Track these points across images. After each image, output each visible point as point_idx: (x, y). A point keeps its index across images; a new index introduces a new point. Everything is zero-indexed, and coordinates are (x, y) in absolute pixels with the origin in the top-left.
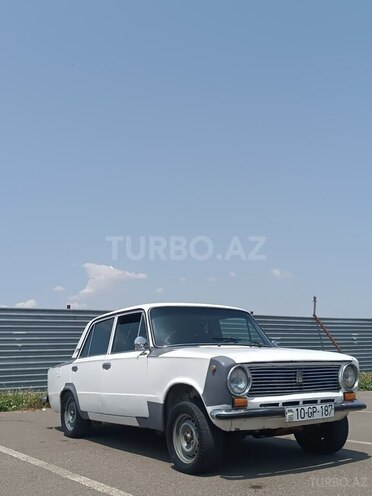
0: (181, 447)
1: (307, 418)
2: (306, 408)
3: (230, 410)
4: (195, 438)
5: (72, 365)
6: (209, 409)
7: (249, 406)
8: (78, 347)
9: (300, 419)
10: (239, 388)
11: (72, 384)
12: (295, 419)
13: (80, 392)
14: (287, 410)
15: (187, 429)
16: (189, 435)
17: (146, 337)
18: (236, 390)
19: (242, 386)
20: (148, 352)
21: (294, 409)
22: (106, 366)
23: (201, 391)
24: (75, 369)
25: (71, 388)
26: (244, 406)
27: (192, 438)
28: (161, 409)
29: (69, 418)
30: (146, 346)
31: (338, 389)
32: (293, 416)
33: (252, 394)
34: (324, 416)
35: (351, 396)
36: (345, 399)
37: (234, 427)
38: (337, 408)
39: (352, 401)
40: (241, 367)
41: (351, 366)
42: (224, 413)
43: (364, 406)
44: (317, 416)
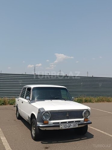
0: (33, 131)
1: (67, 128)
2: (67, 125)
5: (18, 99)
6: (38, 123)
7: (49, 123)
9: (65, 128)
11: (17, 105)
12: (63, 128)
13: (19, 108)
14: (60, 125)
15: (34, 127)
16: (34, 129)
20: (29, 101)
21: (63, 125)
22: (22, 102)
23: (36, 117)
26: (47, 123)
28: (30, 119)
30: (29, 99)
31: (82, 118)
32: (62, 127)
33: (50, 120)
34: (74, 127)
35: (87, 120)
36: (84, 121)
37: (44, 129)
38: (79, 125)
39: (87, 121)
40: (47, 112)
41: (87, 111)
42: (41, 125)
43: (91, 123)
44: (71, 127)
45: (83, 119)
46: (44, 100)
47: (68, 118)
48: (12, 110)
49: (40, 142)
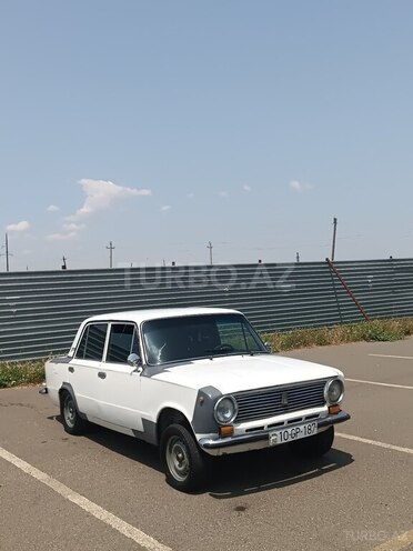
0: (174, 465)
1: (290, 439)
2: (289, 430)
3: (216, 439)
4: (186, 459)
5: (68, 366)
6: (198, 436)
7: (236, 433)
8: (74, 345)
9: (283, 441)
10: (225, 418)
11: (69, 384)
12: (279, 442)
13: (78, 394)
14: (271, 434)
15: (178, 450)
16: (180, 455)
17: (139, 354)
18: (222, 419)
19: (228, 415)
20: (140, 369)
21: (277, 433)
22: (102, 375)
23: (190, 419)
24: (71, 370)
25: (68, 388)
26: (230, 433)
27: (183, 458)
28: (154, 427)
29: (69, 415)
30: (139, 362)
32: (277, 438)
33: (238, 421)
34: (308, 435)
35: (336, 409)
36: (330, 413)
37: (221, 452)
38: (319, 426)
39: (337, 413)
40: (228, 398)
41: (337, 381)
42: (211, 442)
43: (348, 418)
44: (300, 436)
45: (325, 408)
46: (188, 362)
47: (286, 410)
48: (21, 405)
49: (207, 494)
